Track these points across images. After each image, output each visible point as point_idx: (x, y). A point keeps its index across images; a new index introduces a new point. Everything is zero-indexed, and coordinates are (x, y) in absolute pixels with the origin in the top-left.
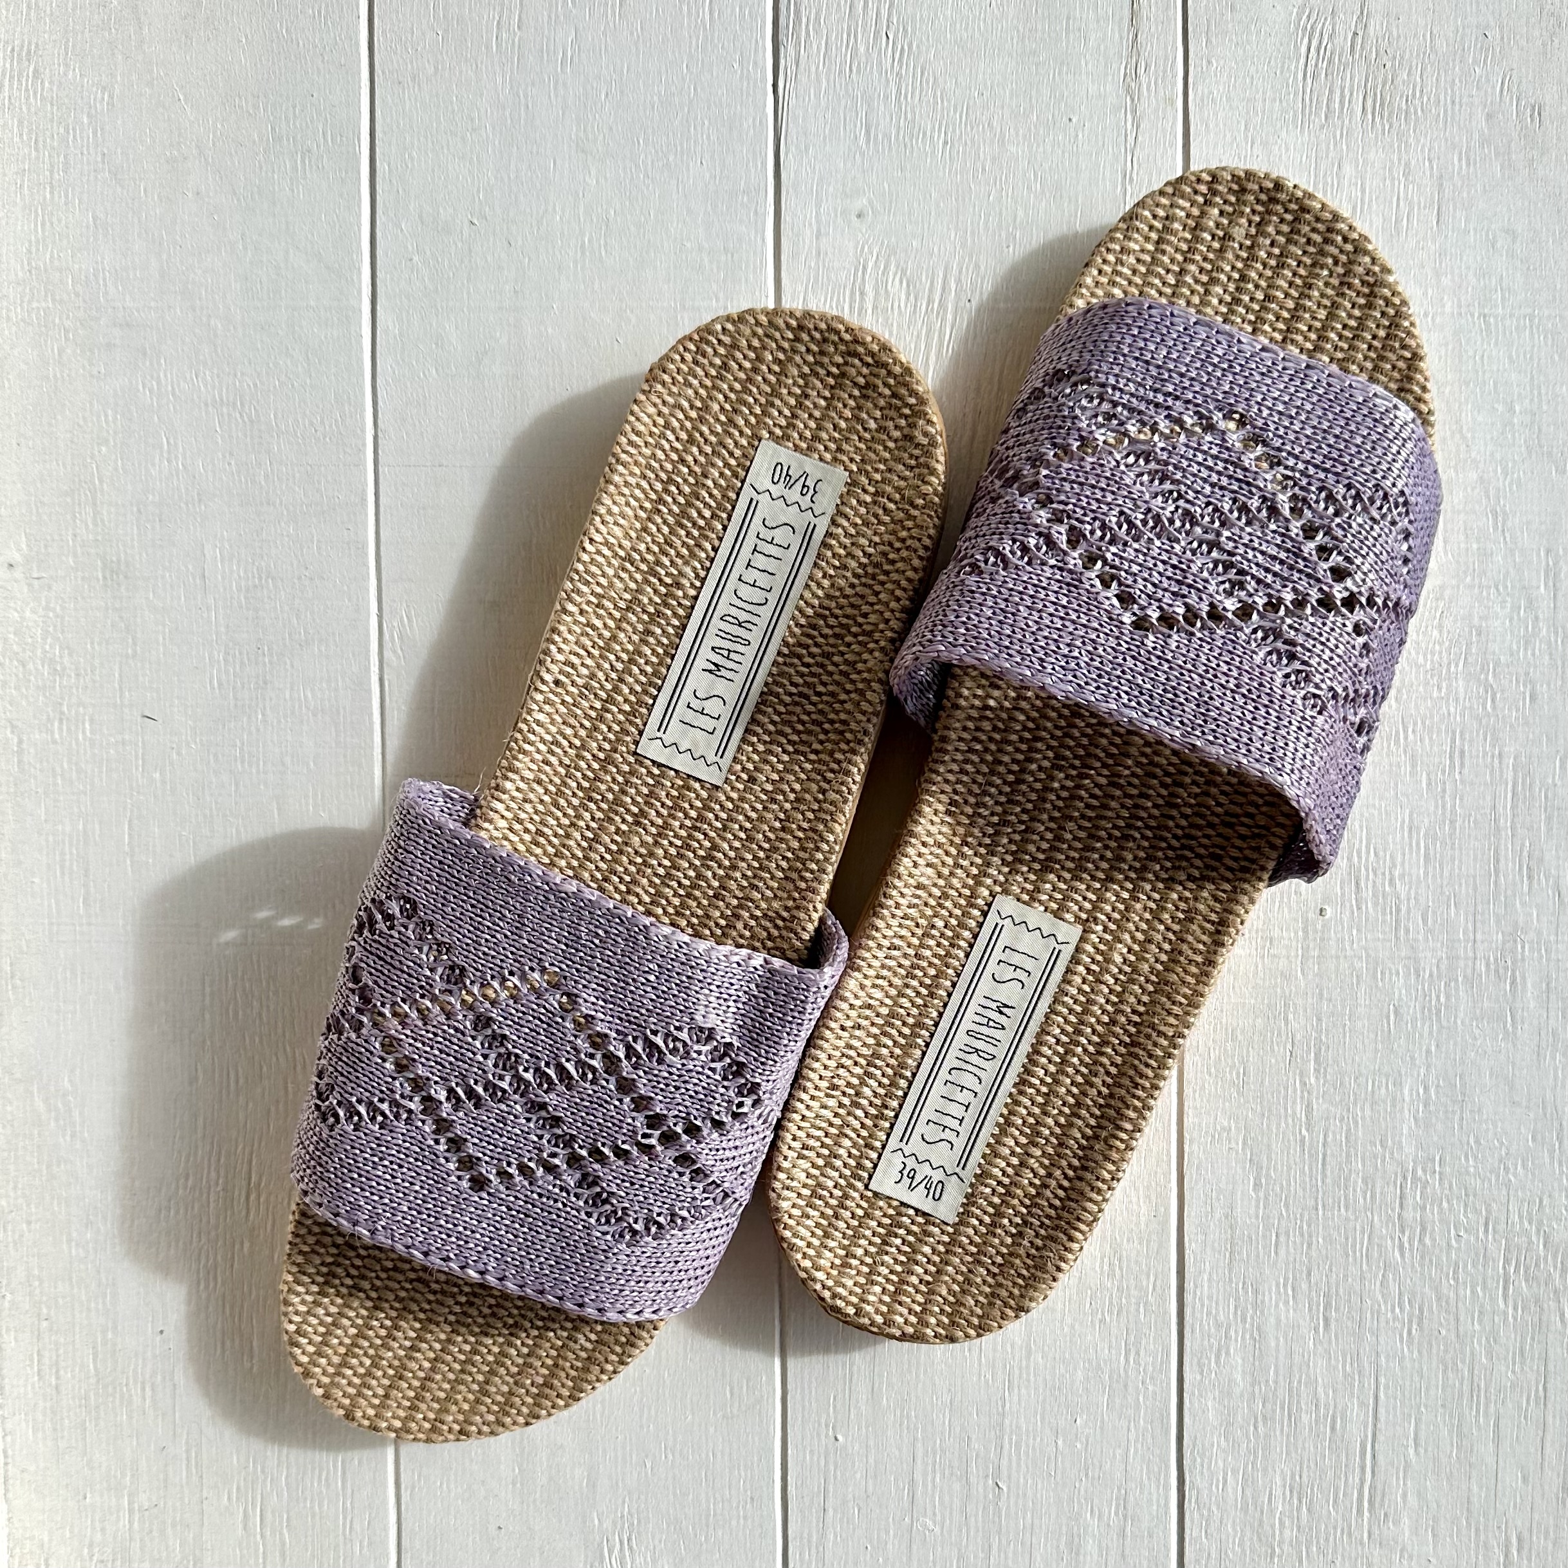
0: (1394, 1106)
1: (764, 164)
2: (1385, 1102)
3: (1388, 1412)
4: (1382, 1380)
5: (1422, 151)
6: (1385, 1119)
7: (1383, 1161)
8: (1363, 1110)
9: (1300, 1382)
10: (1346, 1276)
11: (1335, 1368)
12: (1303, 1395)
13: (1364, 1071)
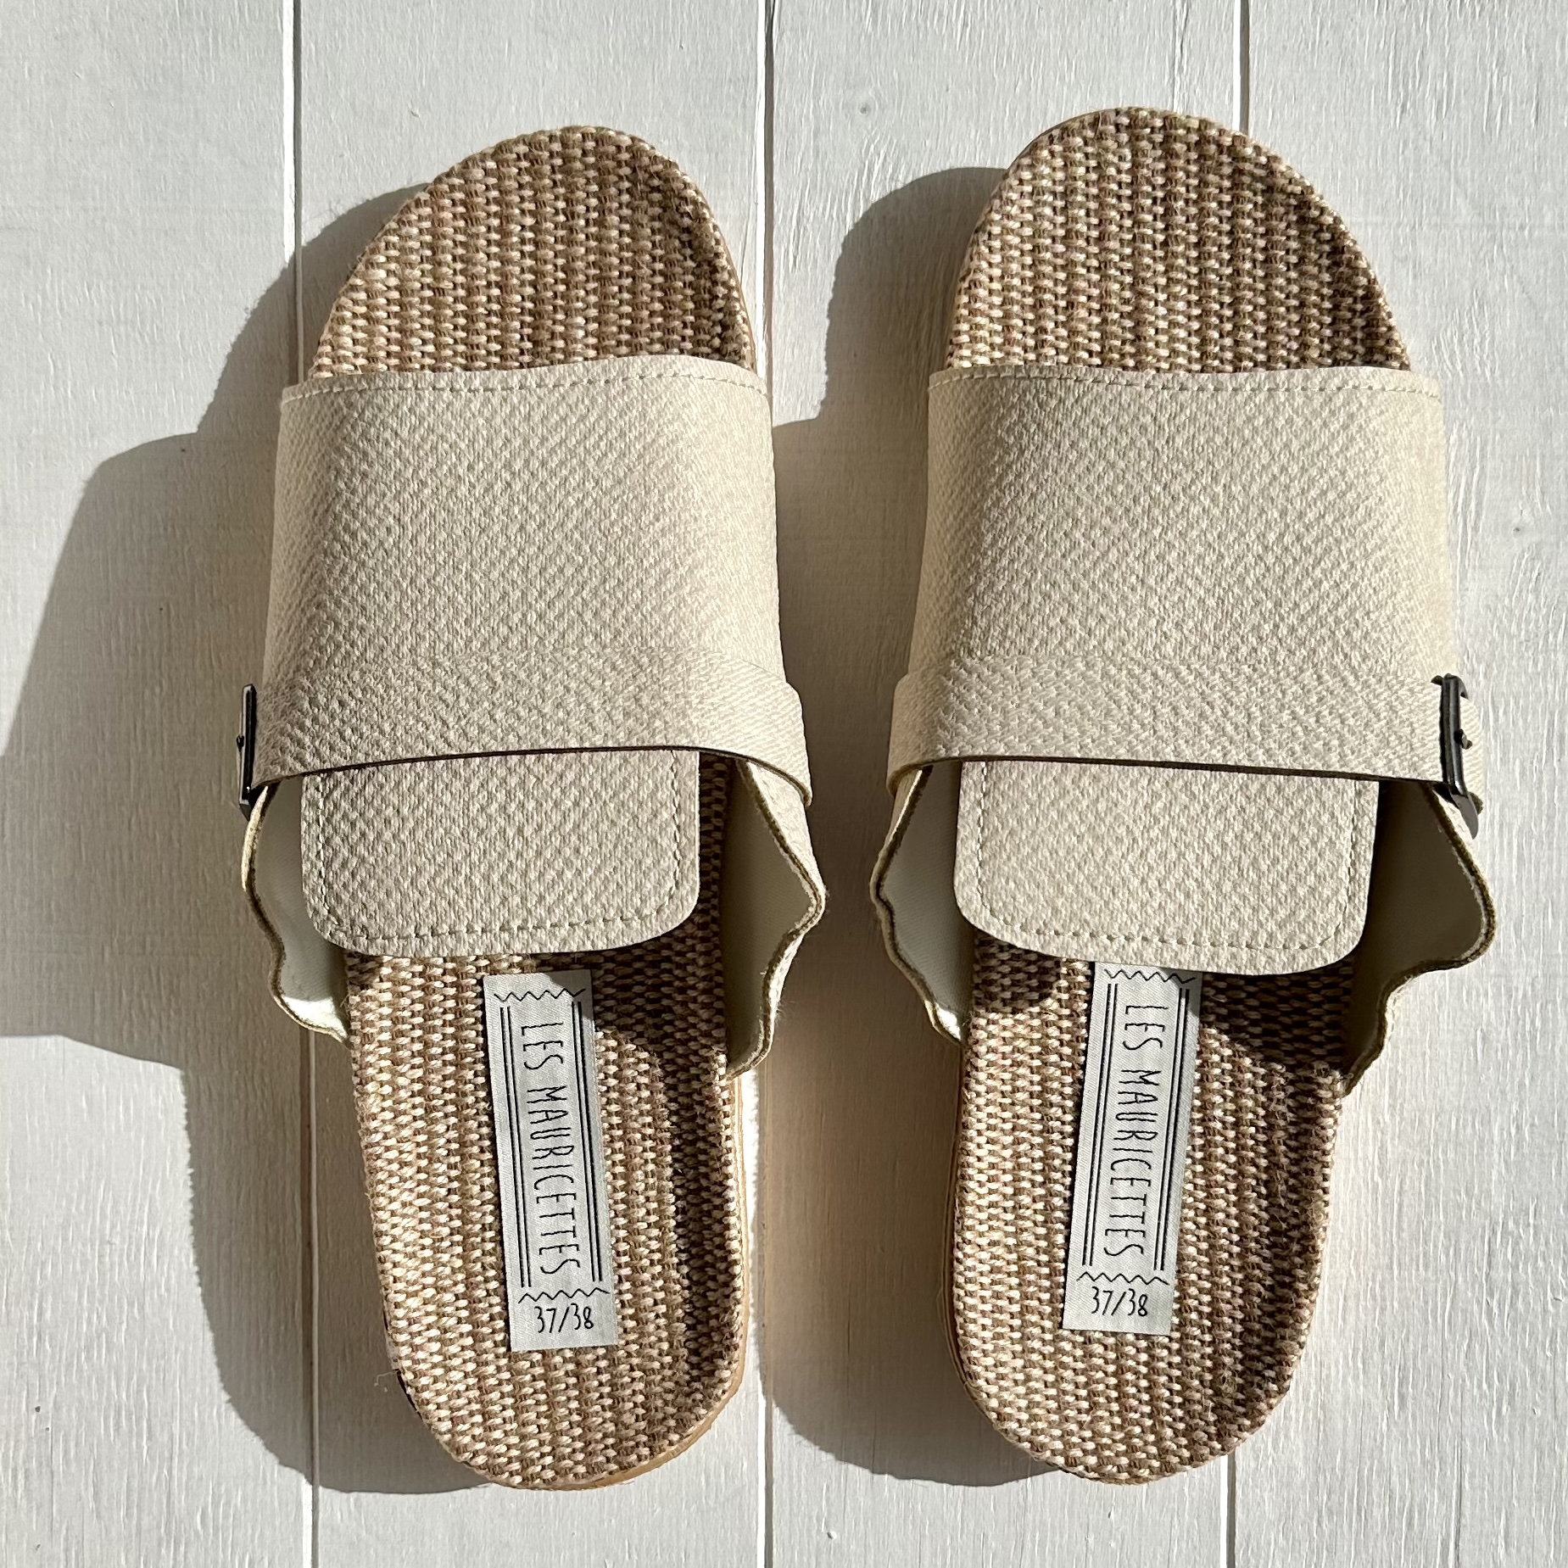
0: (1481, 1147)
1: (754, 49)
2: (1471, 1143)
3: (1473, 1505)
4: (1467, 1468)
5: (1519, 37)
6: (1471, 1163)
7: (1469, 1211)
8: (1445, 1153)
9: (1371, 1469)
10: (1425, 1347)
11: (1413, 1453)
12: (1376, 1485)
13: (1447, 1107)
